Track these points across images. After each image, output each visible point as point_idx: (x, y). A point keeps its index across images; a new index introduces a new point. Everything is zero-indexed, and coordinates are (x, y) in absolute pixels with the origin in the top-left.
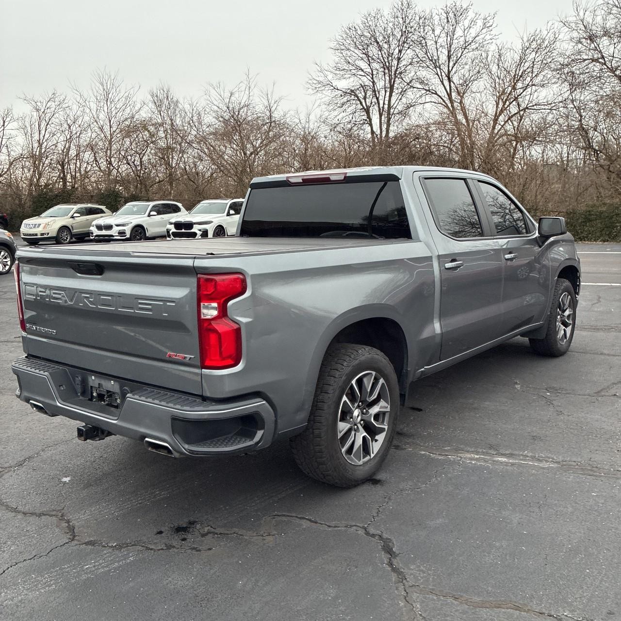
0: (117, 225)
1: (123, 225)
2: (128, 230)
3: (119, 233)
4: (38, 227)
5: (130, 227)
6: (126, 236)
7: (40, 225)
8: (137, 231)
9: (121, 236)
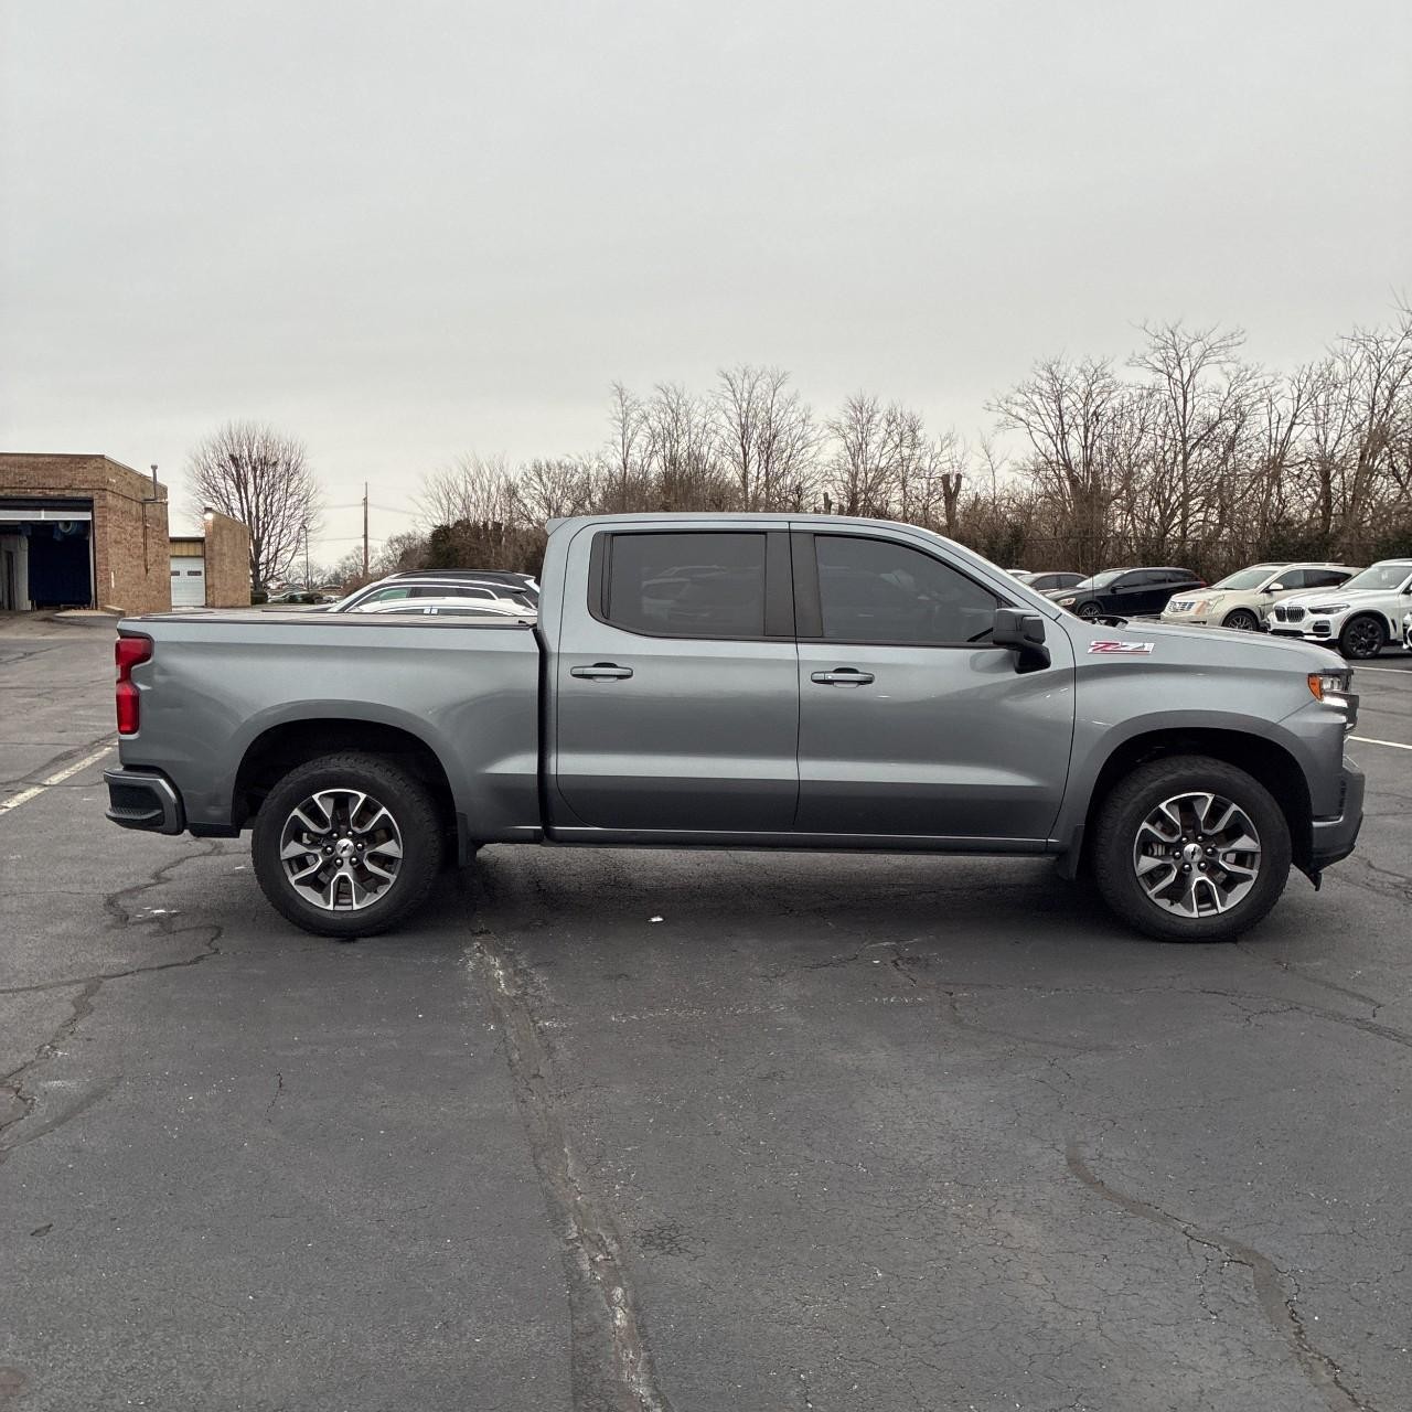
0: (1314, 611)
1: (1328, 611)
2: (1335, 622)
3: (1315, 628)
4: (1189, 608)
5: (1344, 614)
6: (1329, 635)
7: (1192, 604)
8: (1362, 626)
9: (1318, 636)
